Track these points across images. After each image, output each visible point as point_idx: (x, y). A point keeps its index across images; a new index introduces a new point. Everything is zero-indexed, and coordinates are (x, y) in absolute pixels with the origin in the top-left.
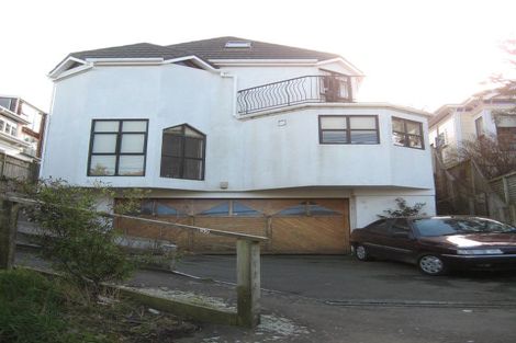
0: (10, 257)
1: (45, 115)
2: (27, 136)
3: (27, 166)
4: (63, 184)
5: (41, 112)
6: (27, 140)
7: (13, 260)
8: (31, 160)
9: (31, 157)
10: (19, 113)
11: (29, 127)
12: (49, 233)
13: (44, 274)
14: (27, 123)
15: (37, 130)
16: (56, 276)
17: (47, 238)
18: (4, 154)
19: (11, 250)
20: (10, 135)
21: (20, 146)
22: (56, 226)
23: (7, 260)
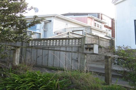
0: (110, 80)
1: (112, 19)
2: (107, 29)
3: (109, 41)
4: (129, 48)
5: (110, 18)
6: (107, 30)
7: (111, 81)
8: (110, 39)
9: (110, 37)
10: (102, 19)
11: (107, 25)
12: (126, 70)
13: (125, 87)
14: (106, 23)
15: (110, 26)
16: (131, 88)
17: (125, 72)
18: (98, 37)
19: (110, 77)
20: (99, 28)
21: (104, 33)
22: (129, 67)
23: (109, 81)
